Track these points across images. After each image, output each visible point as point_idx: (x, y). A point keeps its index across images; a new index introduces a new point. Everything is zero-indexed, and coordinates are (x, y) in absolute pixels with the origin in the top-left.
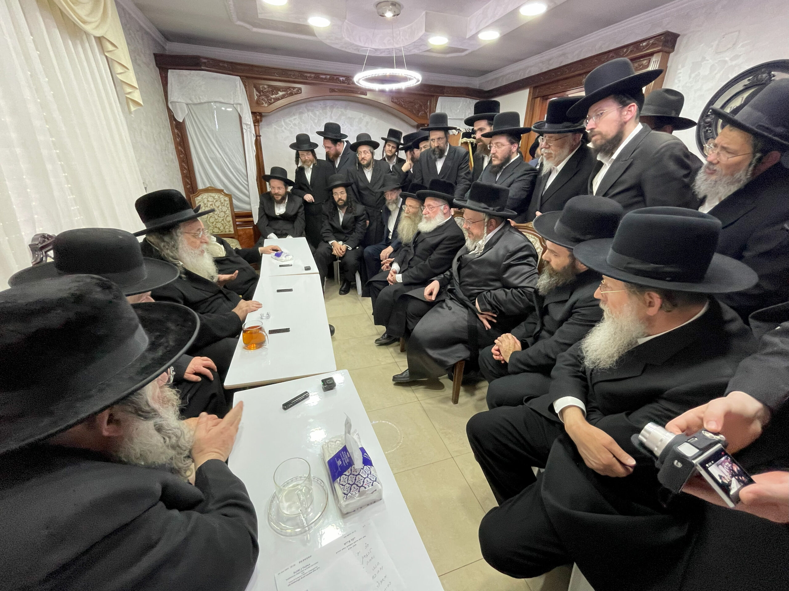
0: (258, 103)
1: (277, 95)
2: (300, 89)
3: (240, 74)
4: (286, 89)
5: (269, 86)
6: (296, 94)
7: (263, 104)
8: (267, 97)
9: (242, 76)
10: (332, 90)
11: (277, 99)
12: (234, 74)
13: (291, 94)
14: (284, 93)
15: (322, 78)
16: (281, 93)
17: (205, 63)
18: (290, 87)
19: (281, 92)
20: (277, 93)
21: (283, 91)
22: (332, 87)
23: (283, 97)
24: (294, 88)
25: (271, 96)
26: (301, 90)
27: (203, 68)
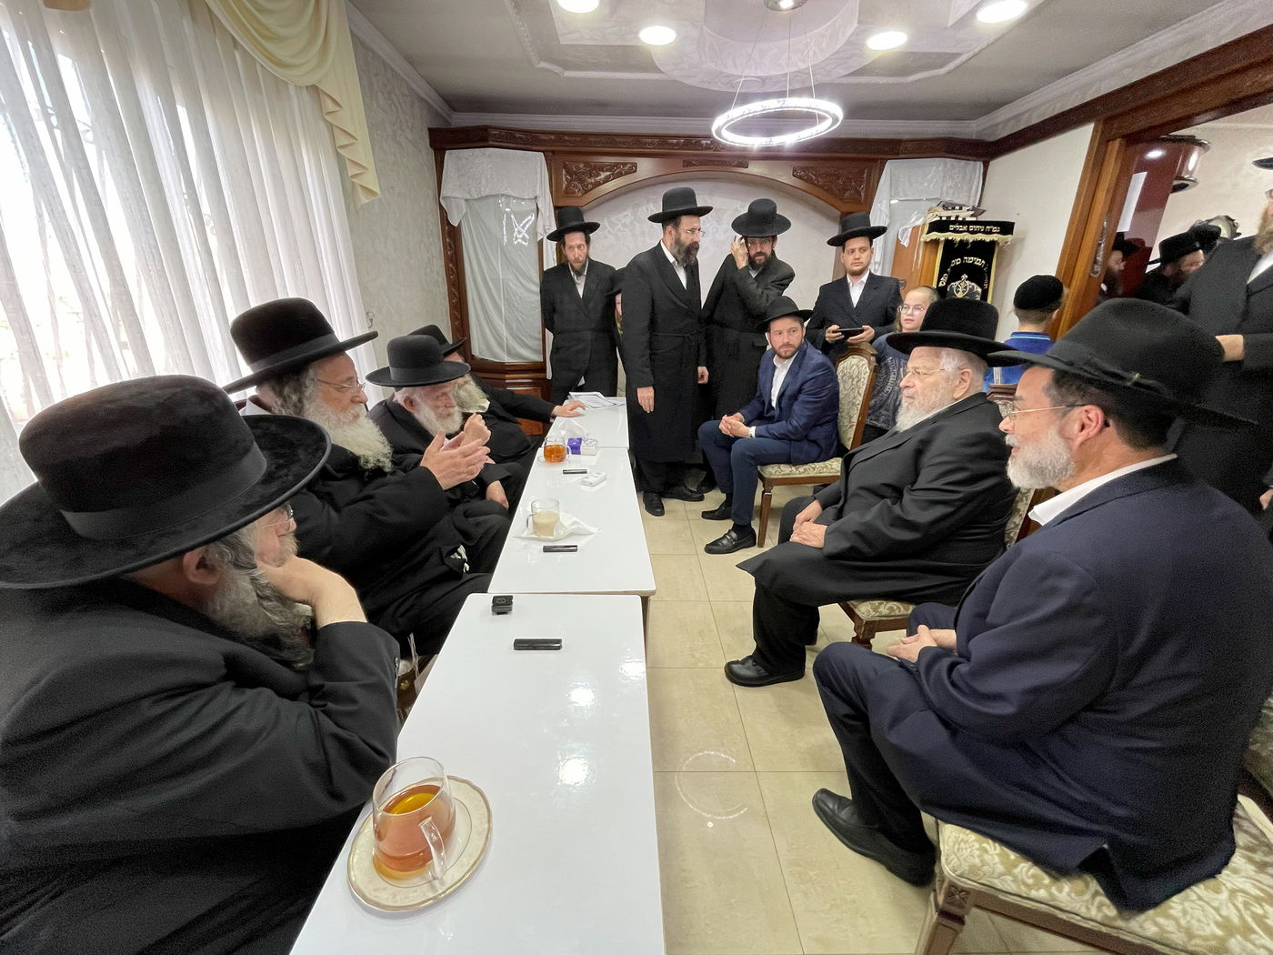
0: (568, 193)
1: (597, 176)
2: (635, 165)
3: (543, 148)
4: (612, 167)
5: (587, 164)
6: (627, 173)
7: (574, 193)
8: (581, 181)
9: (548, 151)
10: (688, 164)
11: (598, 184)
12: (534, 148)
13: (620, 175)
14: (608, 173)
15: (672, 144)
16: (603, 175)
17: (494, 135)
18: (618, 163)
19: (603, 171)
20: (599, 175)
21: (607, 171)
22: (686, 158)
23: (607, 180)
24: (625, 164)
25: (590, 180)
26: (636, 168)
27: (491, 143)
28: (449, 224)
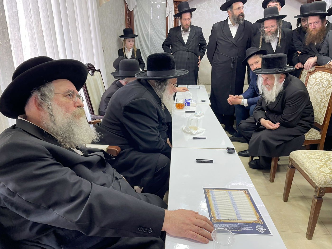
28: (128, 10)
